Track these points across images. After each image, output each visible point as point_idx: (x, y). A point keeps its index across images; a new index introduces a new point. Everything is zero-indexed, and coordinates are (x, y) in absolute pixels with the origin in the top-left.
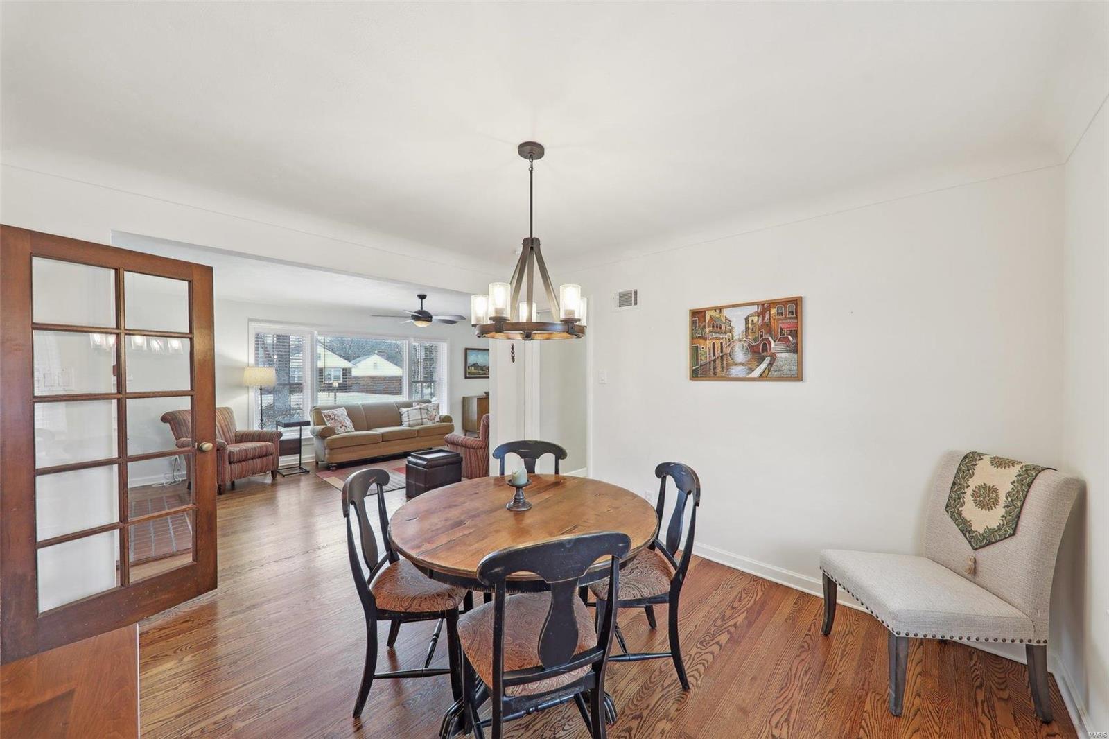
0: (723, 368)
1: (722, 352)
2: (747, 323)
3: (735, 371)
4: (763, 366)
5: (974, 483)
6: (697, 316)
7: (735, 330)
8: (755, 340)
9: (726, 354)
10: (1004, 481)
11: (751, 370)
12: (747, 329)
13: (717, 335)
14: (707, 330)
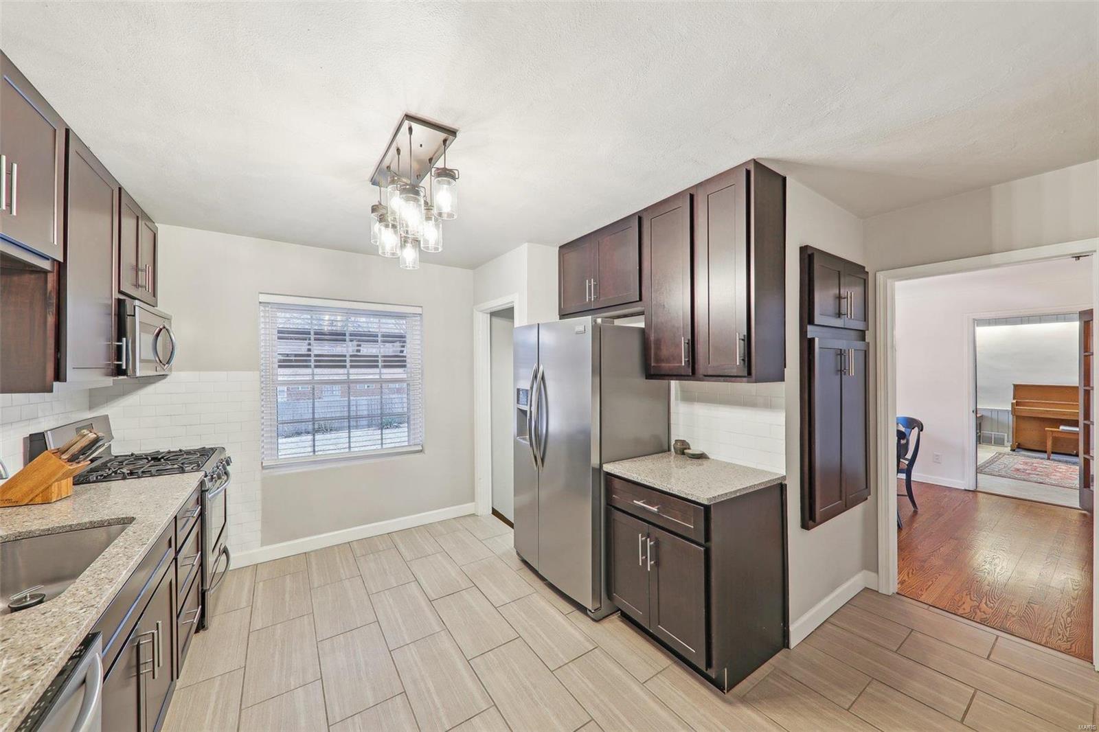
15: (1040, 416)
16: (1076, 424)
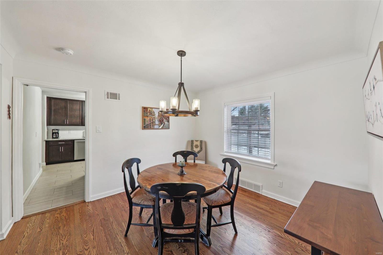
0: (153, 126)
1: (152, 121)
2: (159, 113)
3: (156, 127)
4: (162, 125)
5: (194, 145)
6: (145, 109)
7: (156, 115)
8: (161, 118)
9: (154, 122)
10: (198, 143)
11: (160, 126)
12: (159, 115)
13: (151, 116)
14: (148, 114)
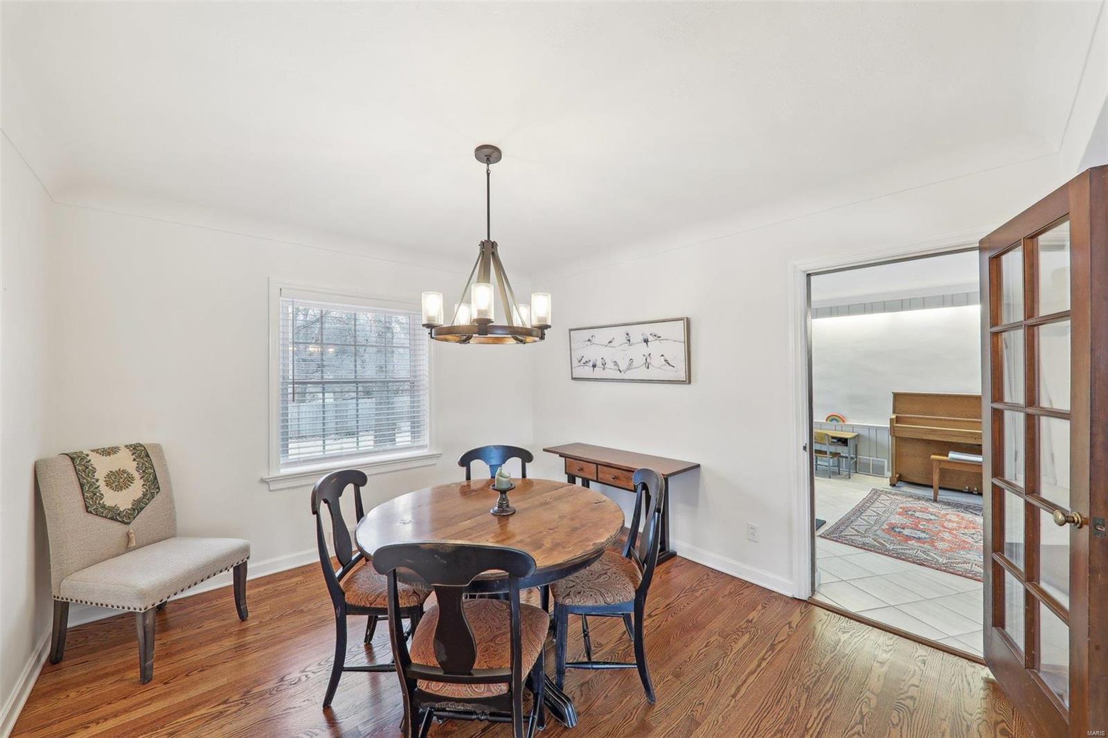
15: (924, 438)
16: (977, 450)
